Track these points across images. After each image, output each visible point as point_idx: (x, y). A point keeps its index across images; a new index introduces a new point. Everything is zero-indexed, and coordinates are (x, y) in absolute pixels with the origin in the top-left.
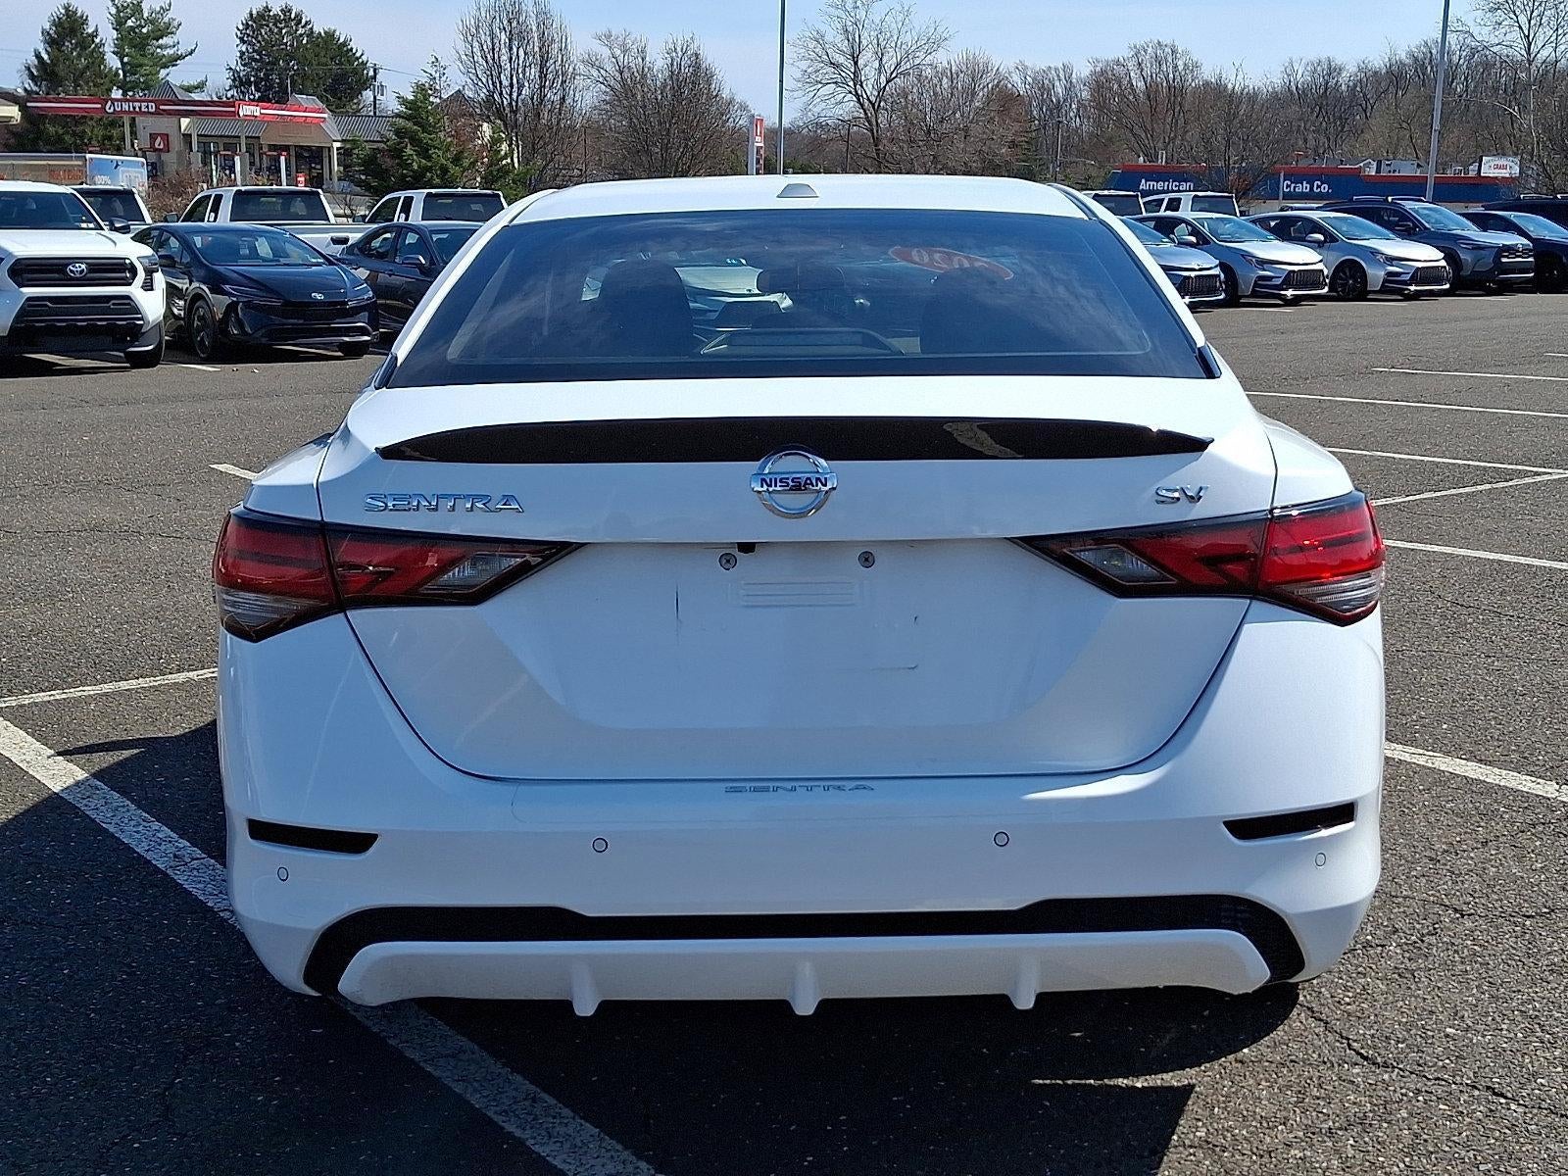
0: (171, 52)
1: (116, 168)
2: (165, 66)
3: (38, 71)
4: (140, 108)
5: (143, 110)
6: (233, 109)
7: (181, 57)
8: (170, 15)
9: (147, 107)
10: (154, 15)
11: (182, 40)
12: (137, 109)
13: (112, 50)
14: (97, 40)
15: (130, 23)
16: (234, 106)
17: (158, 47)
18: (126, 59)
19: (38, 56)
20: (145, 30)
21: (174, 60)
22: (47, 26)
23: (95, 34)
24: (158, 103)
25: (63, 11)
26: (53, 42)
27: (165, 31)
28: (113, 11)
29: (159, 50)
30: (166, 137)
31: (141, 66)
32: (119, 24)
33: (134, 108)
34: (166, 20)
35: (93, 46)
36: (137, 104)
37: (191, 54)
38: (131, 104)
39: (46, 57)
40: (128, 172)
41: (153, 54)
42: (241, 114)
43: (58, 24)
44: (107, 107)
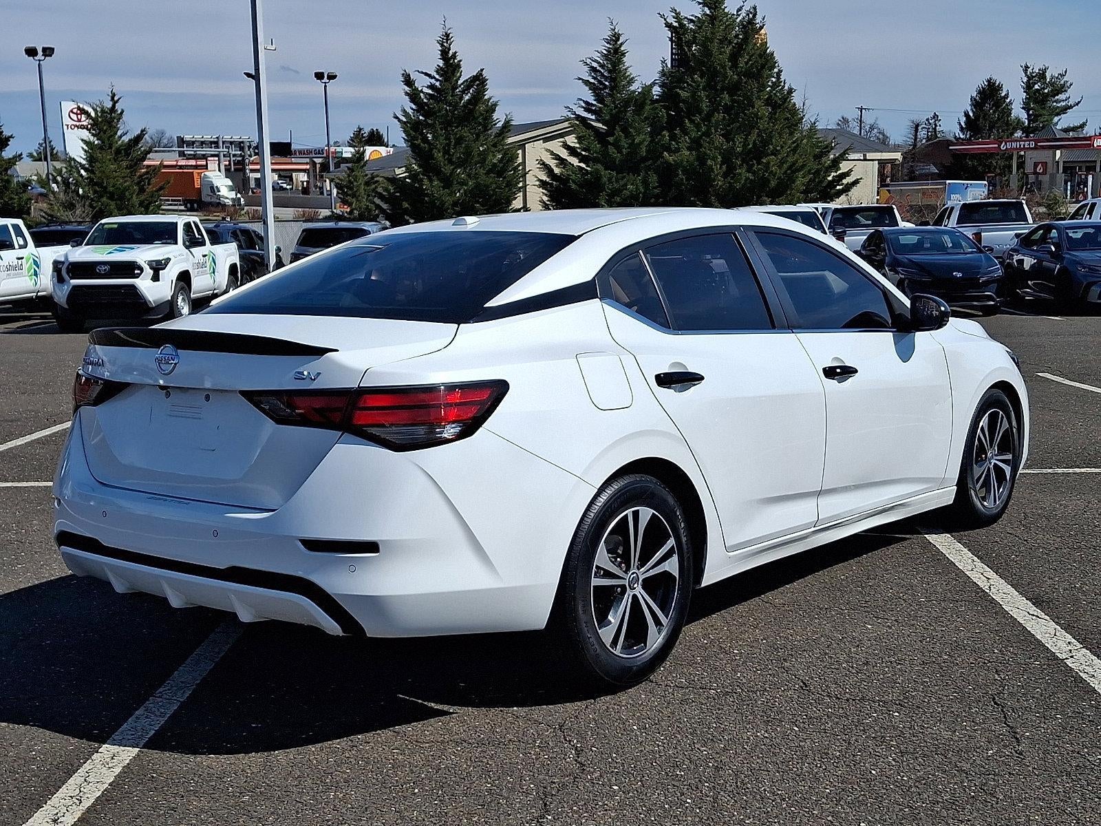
0: (1064, 104)
1: (966, 189)
2: (1058, 114)
3: (965, 125)
4: (1024, 145)
5: (1026, 146)
6: (1089, 142)
7: (1071, 107)
8: (1065, 79)
9: (1029, 144)
10: (1053, 80)
11: (1072, 95)
12: (1022, 146)
13: (1021, 106)
14: (1008, 100)
15: (1036, 87)
16: (1090, 140)
17: (1055, 101)
18: (1031, 112)
19: (967, 115)
20: (1046, 91)
21: (1065, 110)
22: (974, 94)
23: (1007, 96)
24: (1036, 141)
25: (986, 83)
26: (977, 104)
27: (1061, 89)
28: (1025, 80)
29: (1055, 104)
30: (1045, 164)
31: (1041, 115)
32: (1028, 87)
33: (1020, 145)
34: (1062, 82)
35: (1004, 105)
36: (1022, 143)
37: (1077, 104)
38: (1018, 143)
39: (971, 114)
40: (975, 191)
41: (1050, 107)
42: (1095, 146)
43: (982, 92)
44: (1002, 147)
